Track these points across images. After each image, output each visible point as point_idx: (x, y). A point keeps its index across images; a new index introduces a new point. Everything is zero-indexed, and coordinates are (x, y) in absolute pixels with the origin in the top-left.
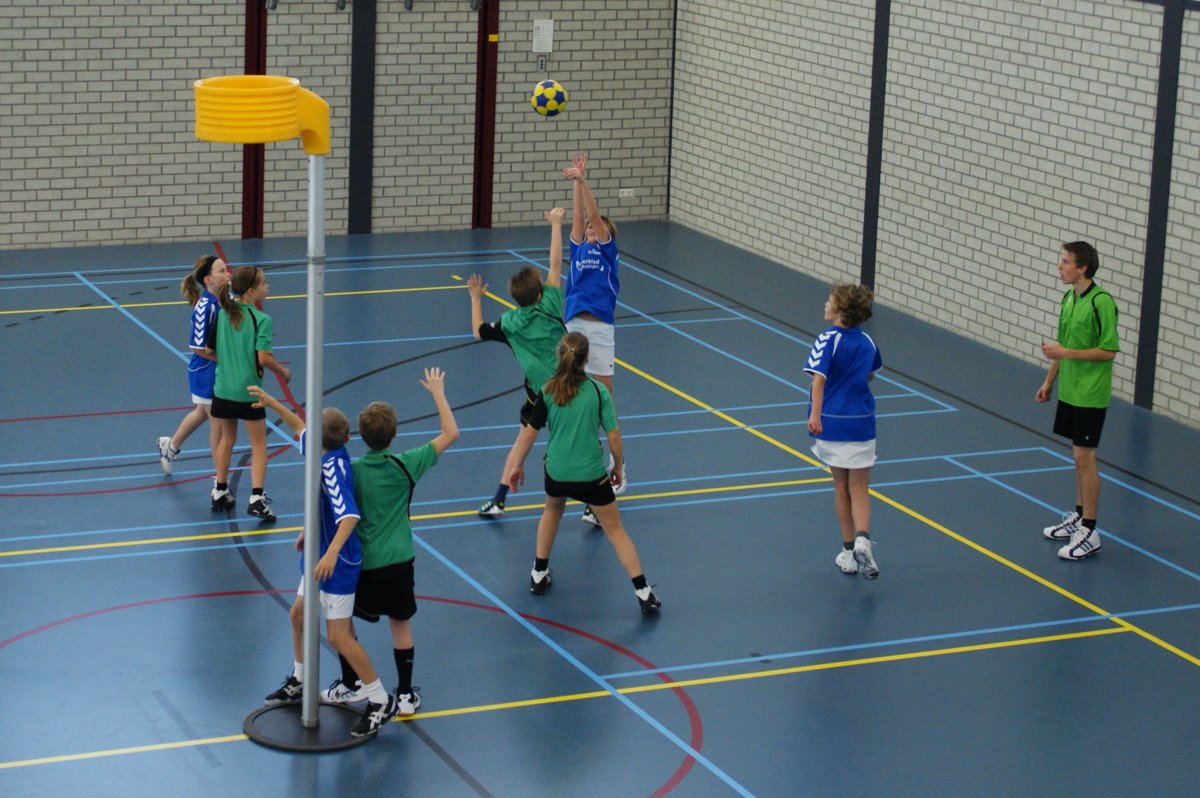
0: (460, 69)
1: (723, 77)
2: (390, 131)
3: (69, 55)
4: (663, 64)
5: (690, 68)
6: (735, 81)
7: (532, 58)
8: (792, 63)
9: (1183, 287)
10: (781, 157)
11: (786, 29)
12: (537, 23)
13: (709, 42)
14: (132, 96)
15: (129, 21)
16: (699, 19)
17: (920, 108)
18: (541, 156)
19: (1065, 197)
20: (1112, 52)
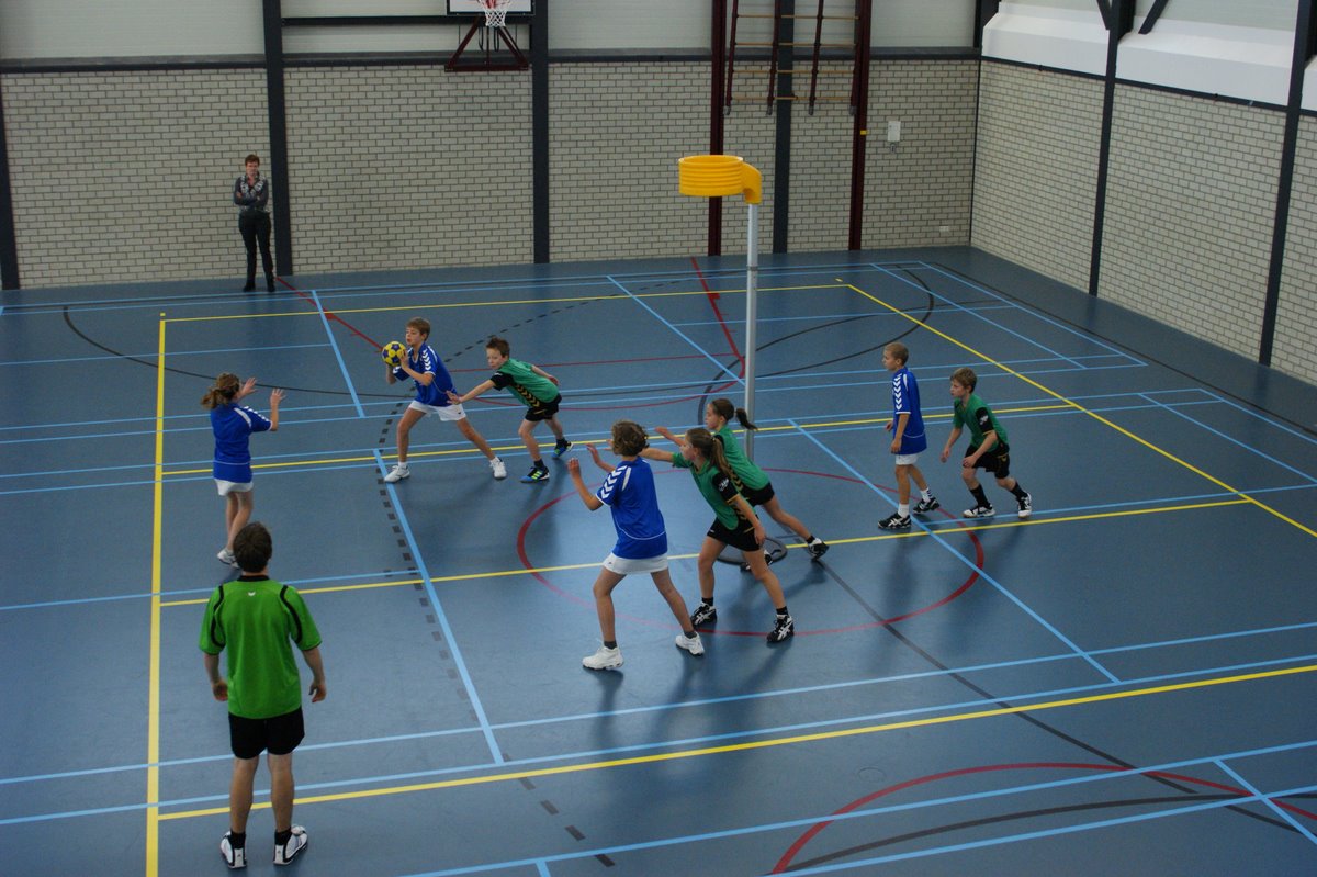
0: (842, 151)
1: (1007, 157)
2: (799, 190)
3: (604, 144)
4: (969, 149)
5: (986, 152)
6: (1014, 159)
7: (887, 145)
8: (1049, 149)
9: (1292, 290)
10: (1041, 207)
11: (1046, 127)
12: (890, 123)
13: (997, 135)
14: (641, 169)
15: (639, 123)
16: (992, 121)
17: (1130, 177)
19: (1220, 233)
20: (1253, 142)
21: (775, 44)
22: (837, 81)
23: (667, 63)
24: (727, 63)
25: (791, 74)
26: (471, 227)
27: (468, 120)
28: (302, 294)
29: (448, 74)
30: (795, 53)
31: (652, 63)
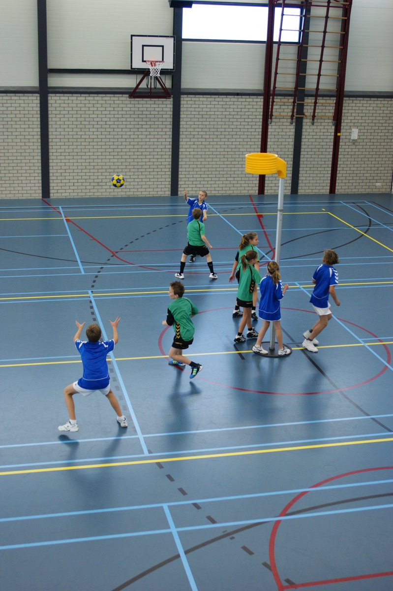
0: (328, 144)
2: (305, 163)
3: (208, 137)
7: (351, 141)
12: (353, 130)
14: (226, 150)
15: (226, 127)
18: (352, 172)
21: (296, 88)
22: (327, 107)
23: (240, 97)
24: (271, 97)
25: (303, 104)
26: (140, 177)
27: (140, 123)
28: (54, 208)
29: (131, 99)
30: (306, 93)
31: (233, 97)
